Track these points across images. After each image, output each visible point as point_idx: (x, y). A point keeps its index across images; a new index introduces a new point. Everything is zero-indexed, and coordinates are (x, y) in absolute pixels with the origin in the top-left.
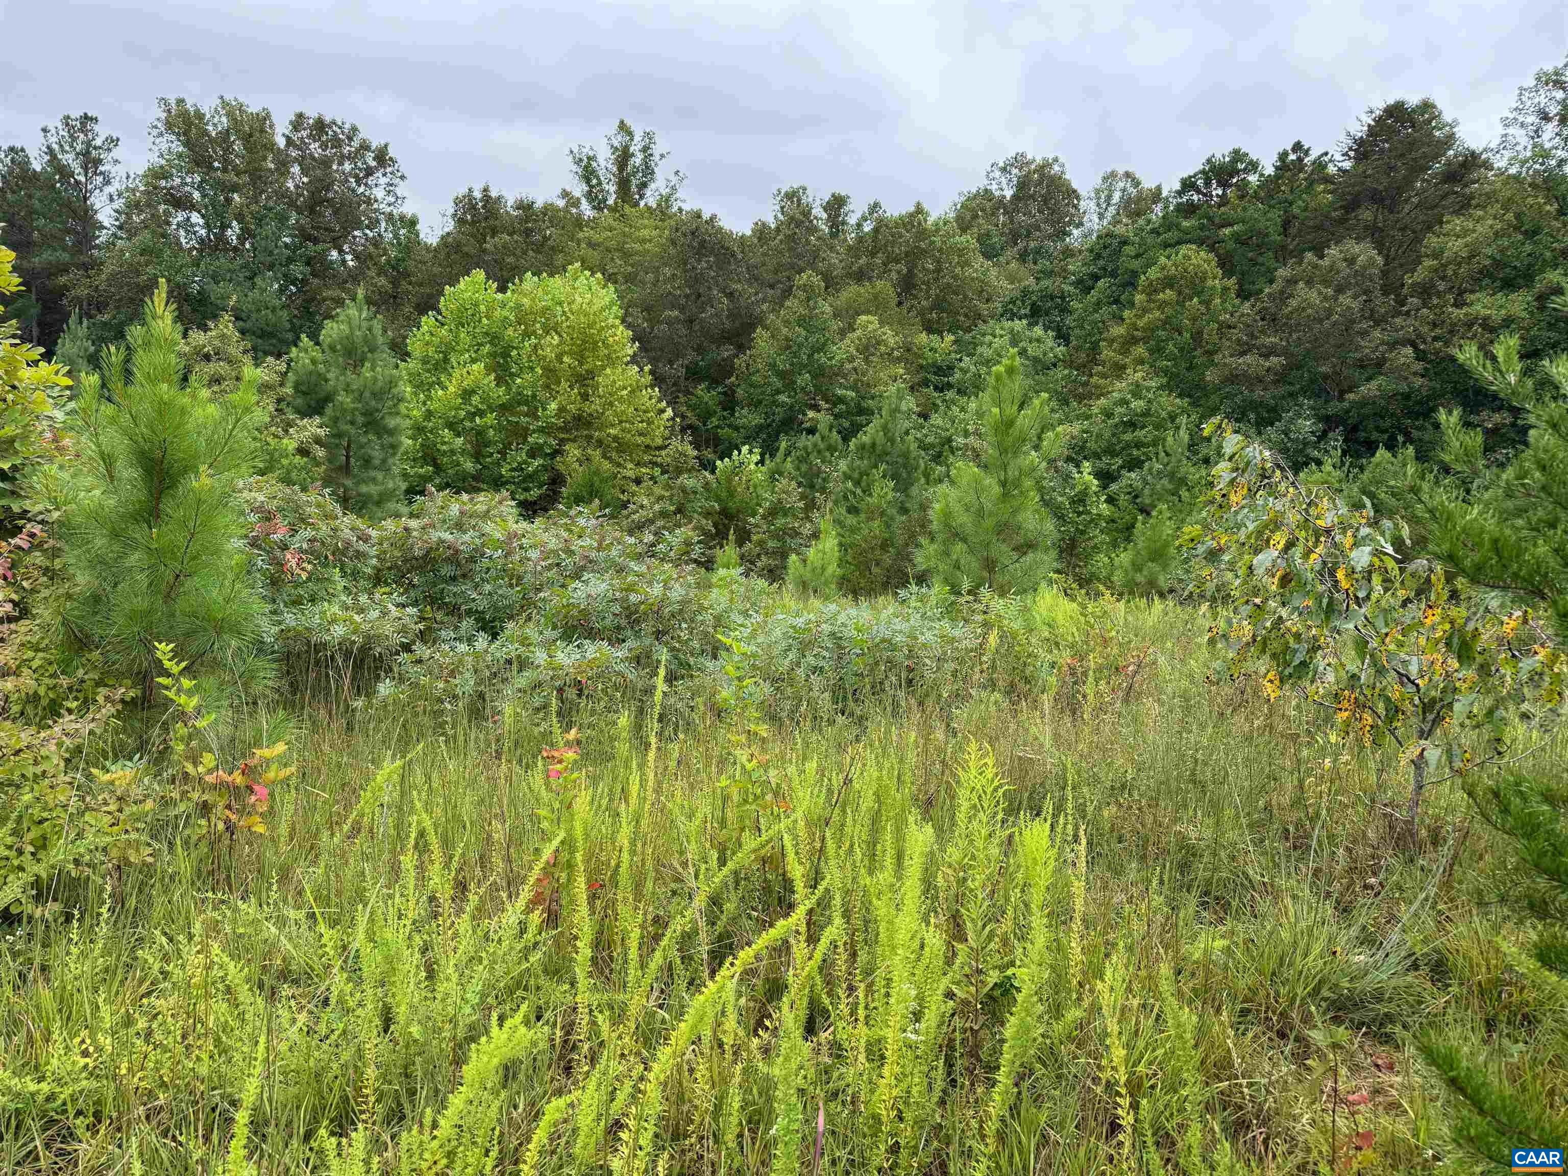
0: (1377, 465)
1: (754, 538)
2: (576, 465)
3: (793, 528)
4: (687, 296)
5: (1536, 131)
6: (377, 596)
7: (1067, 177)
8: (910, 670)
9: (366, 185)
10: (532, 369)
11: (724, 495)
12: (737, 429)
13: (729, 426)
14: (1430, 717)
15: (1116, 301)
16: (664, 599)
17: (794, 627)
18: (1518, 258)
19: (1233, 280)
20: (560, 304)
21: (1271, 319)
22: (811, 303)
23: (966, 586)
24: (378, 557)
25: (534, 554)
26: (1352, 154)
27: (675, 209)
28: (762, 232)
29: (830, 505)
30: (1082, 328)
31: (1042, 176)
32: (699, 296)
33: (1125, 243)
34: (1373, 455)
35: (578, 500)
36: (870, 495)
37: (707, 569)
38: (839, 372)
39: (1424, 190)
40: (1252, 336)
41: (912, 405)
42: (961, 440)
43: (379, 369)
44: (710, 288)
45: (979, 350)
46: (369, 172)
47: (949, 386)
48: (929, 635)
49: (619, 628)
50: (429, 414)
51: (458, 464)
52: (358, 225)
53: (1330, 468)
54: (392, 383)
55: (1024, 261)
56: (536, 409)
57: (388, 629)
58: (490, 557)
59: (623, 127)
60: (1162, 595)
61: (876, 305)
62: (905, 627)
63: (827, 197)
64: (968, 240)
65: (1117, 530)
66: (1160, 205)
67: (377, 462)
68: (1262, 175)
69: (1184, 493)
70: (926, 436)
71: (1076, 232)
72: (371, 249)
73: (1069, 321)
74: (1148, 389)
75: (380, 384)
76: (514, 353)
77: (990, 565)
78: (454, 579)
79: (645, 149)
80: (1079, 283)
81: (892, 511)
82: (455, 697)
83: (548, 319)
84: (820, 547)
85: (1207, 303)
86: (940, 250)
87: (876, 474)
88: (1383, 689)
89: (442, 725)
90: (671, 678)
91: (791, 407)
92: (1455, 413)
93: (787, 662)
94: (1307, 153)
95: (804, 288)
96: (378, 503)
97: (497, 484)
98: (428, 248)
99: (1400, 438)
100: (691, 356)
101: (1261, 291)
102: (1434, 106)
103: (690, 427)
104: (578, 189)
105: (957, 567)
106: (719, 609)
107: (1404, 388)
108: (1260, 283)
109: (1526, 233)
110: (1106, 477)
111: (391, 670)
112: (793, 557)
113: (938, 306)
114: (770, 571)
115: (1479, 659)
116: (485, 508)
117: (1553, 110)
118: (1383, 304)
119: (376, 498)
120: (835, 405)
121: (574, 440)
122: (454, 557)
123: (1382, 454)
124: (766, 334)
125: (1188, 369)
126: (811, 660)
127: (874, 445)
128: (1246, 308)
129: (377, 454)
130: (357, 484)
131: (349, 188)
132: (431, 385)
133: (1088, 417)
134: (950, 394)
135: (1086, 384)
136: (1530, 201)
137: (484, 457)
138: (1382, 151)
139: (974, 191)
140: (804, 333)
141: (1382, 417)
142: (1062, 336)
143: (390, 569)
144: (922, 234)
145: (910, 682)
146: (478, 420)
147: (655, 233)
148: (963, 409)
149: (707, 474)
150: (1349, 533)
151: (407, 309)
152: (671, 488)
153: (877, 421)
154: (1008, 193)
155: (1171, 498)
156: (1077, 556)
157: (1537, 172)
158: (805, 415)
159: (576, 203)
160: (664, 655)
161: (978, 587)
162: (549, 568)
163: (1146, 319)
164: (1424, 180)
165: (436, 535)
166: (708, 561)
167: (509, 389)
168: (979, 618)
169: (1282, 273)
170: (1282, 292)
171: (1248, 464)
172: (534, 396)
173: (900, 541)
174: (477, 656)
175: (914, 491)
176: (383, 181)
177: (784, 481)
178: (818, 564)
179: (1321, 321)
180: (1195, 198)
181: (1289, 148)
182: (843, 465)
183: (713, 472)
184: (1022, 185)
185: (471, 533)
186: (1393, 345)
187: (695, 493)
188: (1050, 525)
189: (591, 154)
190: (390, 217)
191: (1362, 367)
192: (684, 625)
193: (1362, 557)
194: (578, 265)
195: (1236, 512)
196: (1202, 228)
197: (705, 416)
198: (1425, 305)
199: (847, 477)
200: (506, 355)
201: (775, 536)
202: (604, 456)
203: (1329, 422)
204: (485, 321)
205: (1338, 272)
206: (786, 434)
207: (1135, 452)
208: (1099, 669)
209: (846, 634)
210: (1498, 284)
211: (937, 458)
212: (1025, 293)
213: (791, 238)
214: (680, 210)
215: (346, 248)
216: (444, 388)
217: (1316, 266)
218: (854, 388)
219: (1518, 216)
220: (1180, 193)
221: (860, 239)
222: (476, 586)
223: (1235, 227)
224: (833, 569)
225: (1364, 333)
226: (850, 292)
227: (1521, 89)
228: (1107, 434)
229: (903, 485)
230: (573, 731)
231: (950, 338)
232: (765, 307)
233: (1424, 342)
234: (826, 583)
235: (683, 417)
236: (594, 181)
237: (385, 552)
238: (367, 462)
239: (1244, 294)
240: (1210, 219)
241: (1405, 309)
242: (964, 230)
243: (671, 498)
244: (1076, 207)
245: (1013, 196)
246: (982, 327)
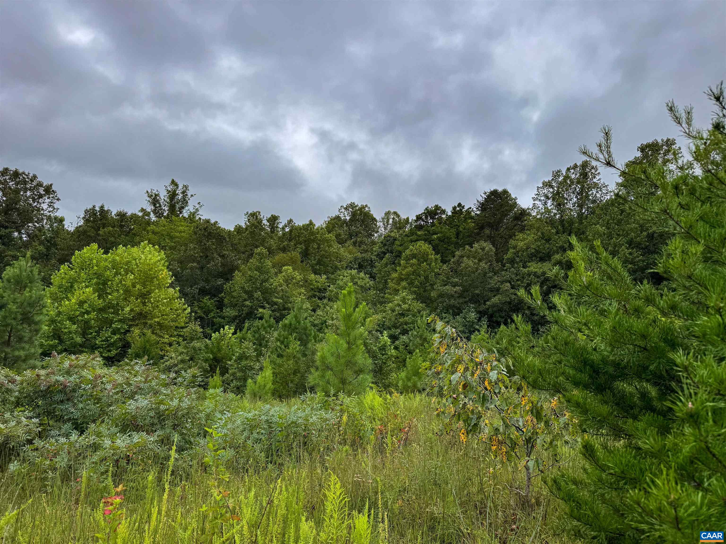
0: (502, 331)
1: (230, 371)
2: (137, 338)
3: (250, 366)
4: (201, 257)
5: (545, 203)
6: (16, 413)
7: (371, 213)
8: (305, 437)
9: (38, 202)
10: (118, 290)
11: (215, 350)
12: (223, 318)
13: (220, 317)
14: (530, 445)
15: (394, 263)
16: (178, 409)
17: (247, 419)
18: (544, 249)
19: (439, 255)
20: (135, 260)
21: (455, 271)
22: (262, 260)
23: (332, 392)
24: (19, 391)
25: (109, 386)
26: (480, 208)
27: (197, 218)
28: (239, 230)
29: (269, 353)
30: (380, 274)
31: (361, 212)
32: (207, 256)
33: (395, 240)
34: (499, 327)
35: (138, 356)
36: (288, 348)
37: (205, 389)
38: (275, 291)
39: (508, 223)
40: (448, 278)
41: (309, 306)
42: (330, 322)
43: (34, 291)
44: (213, 254)
45: (338, 282)
46: (41, 196)
47: (324, 297)
48: (314, 418)
49: (153, 424)
50: (60, 313)
51: (73, 339)
52: (31, 221)
53: (484, 333)
54: (40, 298)
55: (355, 246)
56: (119, 310)
57: (20, 431)
58: (84, 389)
59: (173, 182)
60: (420, 392)
61: (292, 262)
62: (303, 415)
63: (269, 216)
64: (331, 236)
65: (400, 362)
66: (409, 225)
67: (26, 339)
68: (447, 215)
69: (426, 345)
70: (314, 320)
71: (376, 235)
72: (37, 232)
73: (375, 270)
74: (408, 300)
75: (33, 299)
76: (110, 283)
77: (343, 381)
78: (62, 401)
79: (183, 192)
80: (378, 255)
81: (299, 355)
82: (55, 469)
83: (129, 267)
84: (263, 375)
85: (430, 265)
86: (320, 240)
87: (291, 338)
88: (509, 435)
89: (45, 486)
90: (180, 450)
91: (252, 307)
92: (520, 316)
93: (243, 437)
94: (463, 207)
95: (259, 254)
96: (24, 361)
97: (93, 348)
98: (68, 232)
99: (509, 321)
100: (202, 284)
101: (450, 260)
102: (507, 192)
103: (200, 317)
104: (149, 208)
105: (328, 382)
106: (208, 411)
107: (508, 300)
108: (450, 257)
109: (546, 240)
110: (394, 338)
111: (19, 455)
112: (250, 381)
113: (319, 263)
114: (238, 388)
115: (544, 419)
116: (84, 362)
117: (550, 195)
118: (497, 266)
119: (23, 358)
120: (272, 306)
121: (137, 325)
122: (63, 390)
123: (503, 327)
124: (240, 274)
125: (424, 291)
126: (255, 435)
127: (291, 324)
128: (445, 267)
129: (27, 335)
130: (13, 350)
131: (28, 203)
132: (63, 299)
133: (385, 312)
134: (325, 301)
135: (383, 297)
136: (546, 228)
137: (87, 334)
138: (491, 208)
139: (334, 216)
140: (258, 274)
141: (502, 311)
142: (372, 277)
143: (25, 397)
144: (312, 233)
145: (305, 443)
146: (86, 316)
147: (186, 229)
148: (331, 308)
149: (207, 340)
150: (489, 365)
151: (53, 261)
152: (188, 348)
153: (292, 313)
154: (348, 218)
155: (421, 347)
156: (383, 374)
157: (547, 217)
158: (258, 311)
159: (148, 214)
160: (176, 438)
161: (337, 392)
162: (117, 393)
163: (406, 271)
164: (507, 220)
165: (53, 378)
166: (205, 385)
167: (105, 301)
168: (338, 408)
169: (458, 253)
170: (458, 261)
171: (446, 334)
172: (118, 304)
173: (302, 370)
174: (71, 444)
175: (310, 345)
176: (47, 201)
177: (247, 343)
178: (263, 383)
179: (474, 273)
180: (422, 223)
181: (456, 205)
182: (276, 334)
183: (210, 339)
184: (354, 215)
185: (75, 376)
186: (502, 282)
187: (200, 350)
188: (370, 361)
189: (157, 193)
190: (49, 218)
191: (491, 291)
192: (189, 420)
193: (493, 375)
194: (146, 242)
195: (443, 356)
196: (425, 235)
197: (207, 312)
198: (513, 267)
199: (278, 340)
200: (105, 283)
201: (241, 370)
202: (153, 333)
203: (481, 314)
204: (95, 268)
205: (479, 254)
206: (249, 320)
207: (405, 327)
208: (392, 431)
209: (274, 420)
210: (538, 259)
211: (320, 330)
212: (356, 259)
213: (252, 233)
214: (200, 219)
215: (23, 231)
216: (69, 300)
217: (470, 251)
218: (282, 298)
219: (542, 234)
220: (416, 221)
221: (284, 234)
222: (75, 405)
223: (439, 235)
224: (270, 385)
225: (491, 278)
226: (280, 256)
227: (538, 187)
228: (393, 319)
229: (304, 343)
230: (121, 486)
231: (324, 277)
232: (239, 262)
233: (514, 282)
234: (266, 393)
235: (196, 313)
236: (158, 205)
237: (24, 388)
238: (20, 339)
239: (444, 262)
240: (428, 231)
241: (505, 268)
242: (329, 232)
243: (187, 353)
244: (376, 225)
245: (350, 219)
246: (339, 272)
